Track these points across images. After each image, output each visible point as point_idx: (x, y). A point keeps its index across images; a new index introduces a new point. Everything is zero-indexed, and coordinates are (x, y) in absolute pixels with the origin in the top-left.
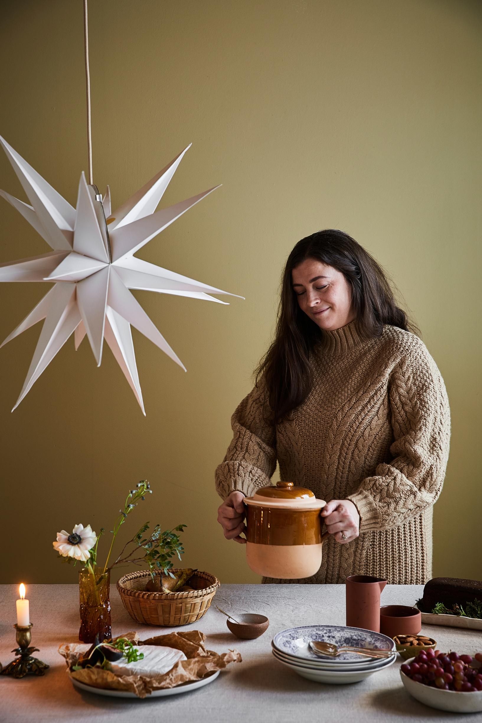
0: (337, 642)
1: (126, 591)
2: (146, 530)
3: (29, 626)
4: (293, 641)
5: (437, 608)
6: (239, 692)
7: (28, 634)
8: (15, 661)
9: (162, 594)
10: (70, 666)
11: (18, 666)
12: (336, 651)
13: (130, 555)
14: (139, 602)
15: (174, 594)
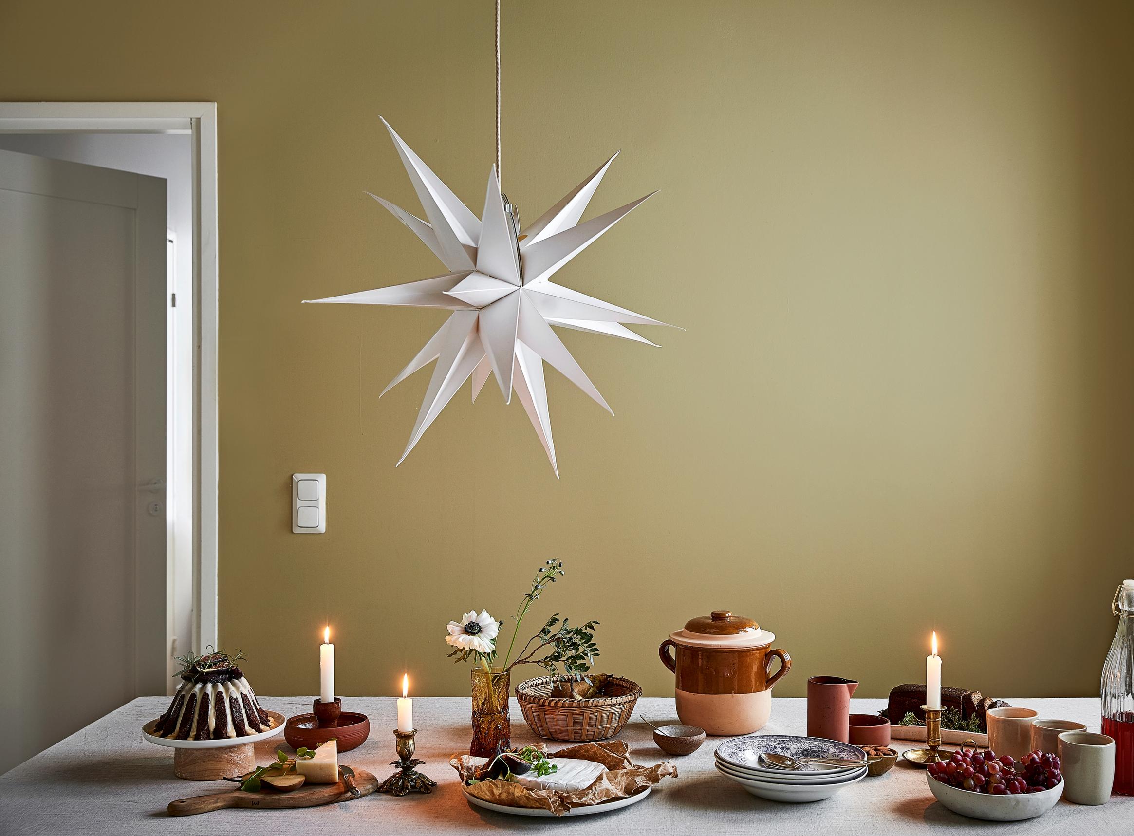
0: (792, 755)
1: (528, 697)
2: (556, 623)
3: (413, 732)
4: (740, 753)
5: (907, 719)
6: (678, 812)
7: (411, 742)
8: (394, 776)
9: (573, 701)
10: (465, 779)
11: (398, 781)
12: (794, 763)
13: (532, 655)
14: (544, 710)
15: (588, 701)
